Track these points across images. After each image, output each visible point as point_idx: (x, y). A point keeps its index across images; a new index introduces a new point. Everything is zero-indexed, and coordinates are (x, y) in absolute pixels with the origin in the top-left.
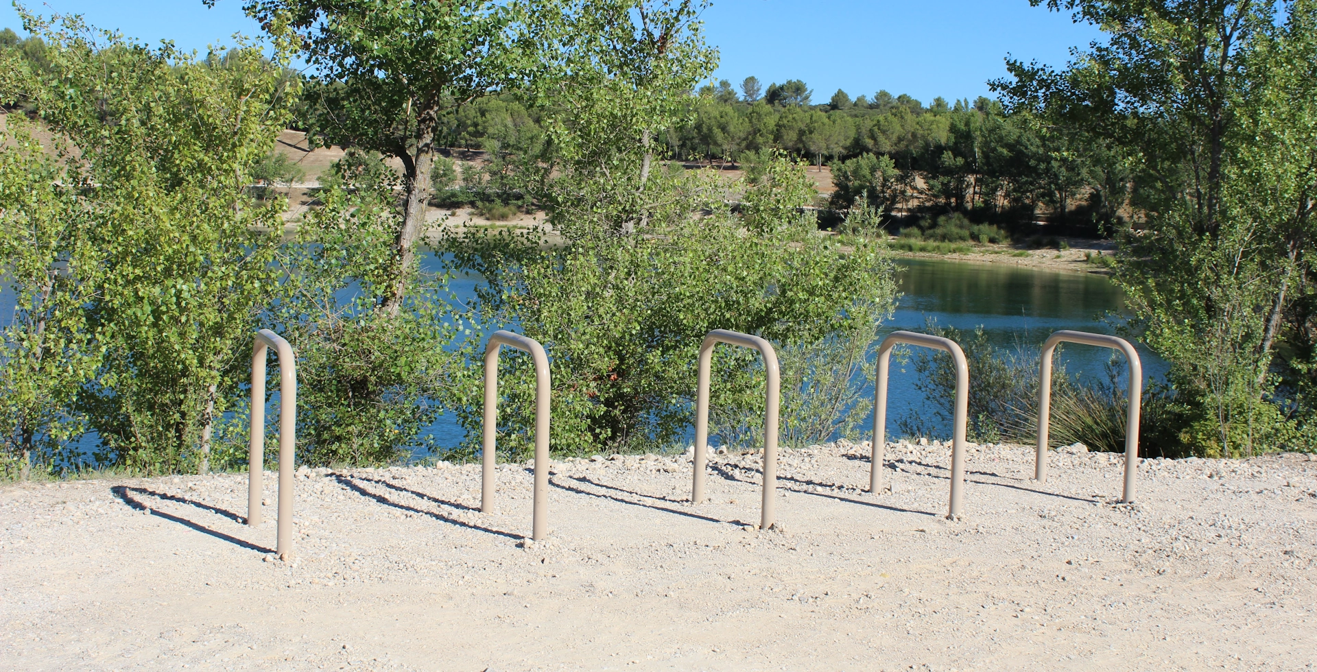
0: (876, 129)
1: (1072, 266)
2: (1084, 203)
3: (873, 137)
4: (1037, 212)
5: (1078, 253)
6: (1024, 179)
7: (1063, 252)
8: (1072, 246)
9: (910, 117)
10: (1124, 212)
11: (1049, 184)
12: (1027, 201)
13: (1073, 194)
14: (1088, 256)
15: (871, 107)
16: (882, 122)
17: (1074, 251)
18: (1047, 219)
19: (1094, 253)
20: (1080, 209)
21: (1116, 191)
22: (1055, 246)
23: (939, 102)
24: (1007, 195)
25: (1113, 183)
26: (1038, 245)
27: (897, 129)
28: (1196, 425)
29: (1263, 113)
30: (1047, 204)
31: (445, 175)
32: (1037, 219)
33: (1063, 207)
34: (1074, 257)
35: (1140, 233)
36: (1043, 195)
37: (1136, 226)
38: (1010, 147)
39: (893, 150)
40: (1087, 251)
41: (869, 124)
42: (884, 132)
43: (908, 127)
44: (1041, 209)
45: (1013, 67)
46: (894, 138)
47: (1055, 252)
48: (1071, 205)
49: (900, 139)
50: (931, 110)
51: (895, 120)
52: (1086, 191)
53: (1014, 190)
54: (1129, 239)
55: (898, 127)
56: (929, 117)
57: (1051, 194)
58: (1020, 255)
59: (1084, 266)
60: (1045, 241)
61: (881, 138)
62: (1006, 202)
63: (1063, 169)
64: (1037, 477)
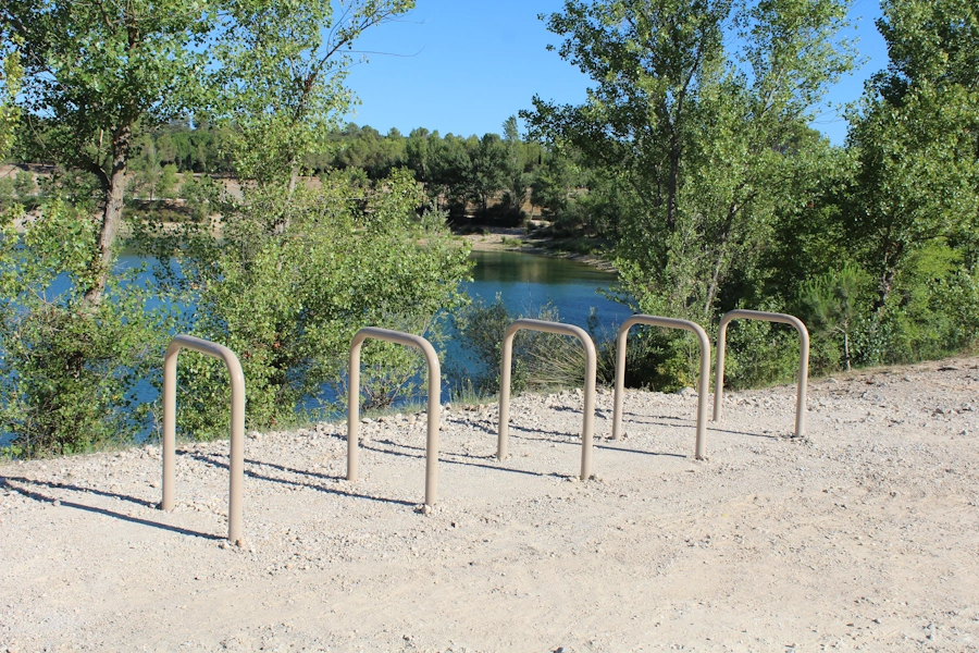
0: (351, 150)
1: (493, 246)
2: (499, 202)
3: (349, 156)
4: (467, 208)
5: (498, 237)
6: (458, 186)
7: (486, 237)
8: (492, 232)
9: (374, 141)
10: (526, 207)
11: (475, 189)
12: (460, 201)
13: (492, 196)
14: (504, 239)
15: (343, 134)
16: (355, 145)
17: (493, 235)
18: (474, 214)
19: (508, 237)
20: (496, 206)
21: (521, 194)
22: (481, 232)
23: (394, 131)
24: (447, 197)
25: (518, 188)
26: (468, 232)
27: (366, 150)
28: (668, 361)
29: (717, 143)
30: (474, 202)
31: (26, 184)
32: (467, 213)
33: (485, 205)
34: (494, 240)
35: (537, 223)
36: (471, 197)
37: (535, 218)
38: (450, 163)
39: (364, 164)
40: (502, 235)
41: (344, 147)
42: (357, 152)
43: (373, 149)
44: (470, 207)
45: (536, 102)
46: (364, 157)
47: (480, 237)
48: (490, 203)
49: (368, 158)
50: (389, 136)
51: (364, 143)
52: (499, 194)
53: (452, 194)
54: (532, 227)
55: (367, 149)
56: (388, 141)
57: (477, 196)
58: (457, 239)
59: (501, 246)
60: (473, 229)
61: (355, 156)
62: (445, 202)
63: (485, 178)
64: (715, 419)
